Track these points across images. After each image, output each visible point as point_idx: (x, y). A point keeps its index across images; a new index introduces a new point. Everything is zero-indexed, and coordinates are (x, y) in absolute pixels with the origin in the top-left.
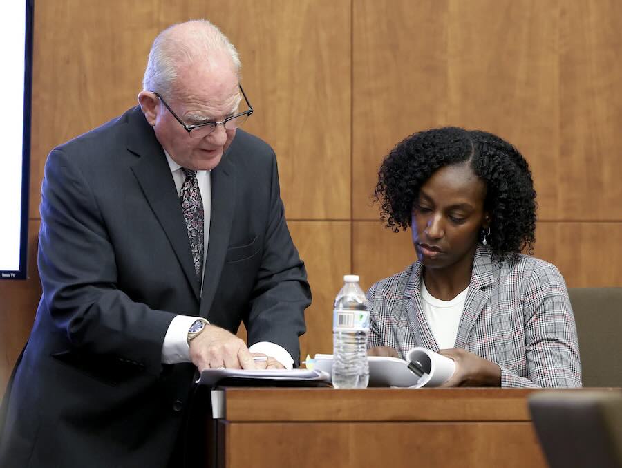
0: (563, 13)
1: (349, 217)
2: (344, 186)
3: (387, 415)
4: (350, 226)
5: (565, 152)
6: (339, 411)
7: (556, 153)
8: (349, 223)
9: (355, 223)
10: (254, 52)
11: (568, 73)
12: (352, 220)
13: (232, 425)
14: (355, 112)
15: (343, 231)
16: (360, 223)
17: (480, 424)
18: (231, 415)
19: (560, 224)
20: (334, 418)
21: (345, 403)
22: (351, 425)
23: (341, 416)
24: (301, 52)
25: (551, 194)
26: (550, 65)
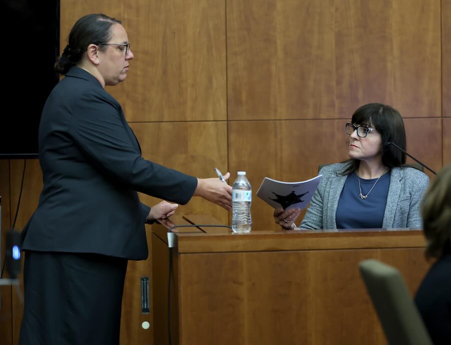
0: (337, 9)
1: (226, 119)
2: (223, 103)
3: (262, 248)
4: (226, 124)
5: (339, 83)
6: (238, 246)
7: (334, 83)
8: (226, 122)
9: (229, 122)
10: (174, 33)
11: (340, 38)
12: (227, 120)
13: (182, 255)
14: (228, 63)
15: (223, 126)
16: (232, 122)
17: (312, 251)
18: (180, 250)
19: (336, 120)
20: (235, 250)
21: (241, 242)
22: (244, 253)
23: (239, 249)
24: (199, 32)
25: (332, 105)
26: (330, 38)
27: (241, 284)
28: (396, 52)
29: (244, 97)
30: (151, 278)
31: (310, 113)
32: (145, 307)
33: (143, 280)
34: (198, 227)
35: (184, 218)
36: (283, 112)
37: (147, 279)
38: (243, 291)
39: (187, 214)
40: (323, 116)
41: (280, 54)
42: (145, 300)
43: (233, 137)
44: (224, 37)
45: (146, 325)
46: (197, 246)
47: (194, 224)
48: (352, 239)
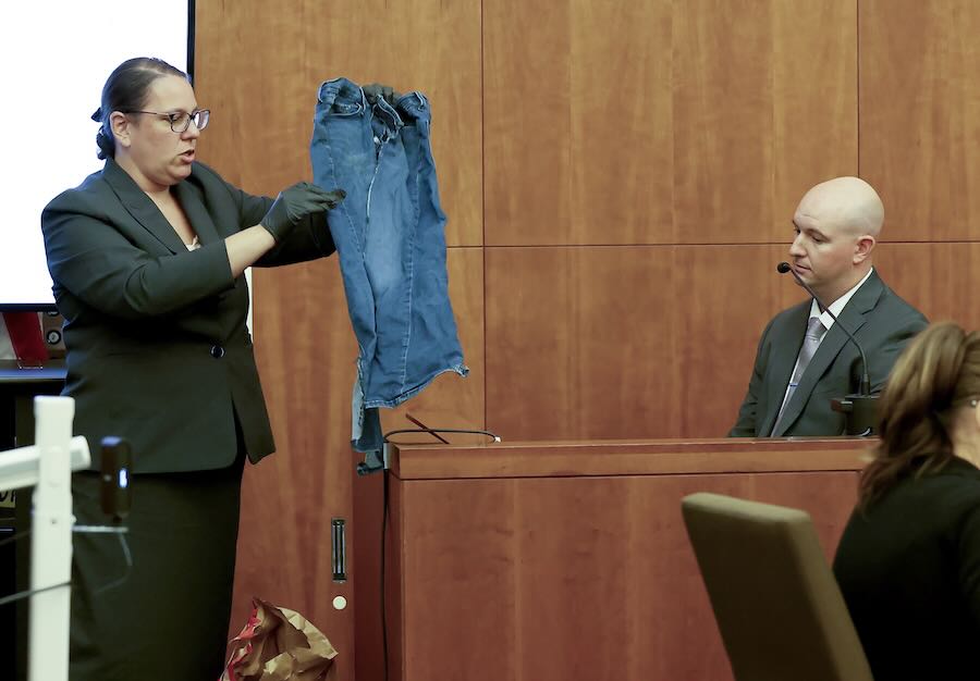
0: (676, 54)
1: (482, 244)
2: (476, 218)
4: (482, 252)
5: (679, 181)
7: (671, 182)
8: (481, 249)
9: (487, 248)
11: (681, 103)
12: (484, 246)
13: (405, 482)
15: (476, 256)
16: (491, 248)
17: (635, 477)
18: (404, 473)
19: (675, 247)
20: (498, 474)
21: (509, 460)
22: (515, 480)
23: (506, 472)
24: (436, 93)
25: (667, 220)
26: (664, 102)
27: (509, 533)
28: (780, 129)
29: (513, 205)
30: (349, 519)
31: (628, 235)
32: (339, 572)
33: (336, 525)
34: (432, 432)
35: (407, 416)
36: (581, 232)
37: (342, 522)
38: (513, 547)
39: (412, 410)
40: (652, 239)
41: (577, 129)
42: (338, 559)
43: (493, 274)
44: (478, 101)
45: (340, 603)
46: (432, 466)
47: (424, 427)
48: (704, 457)
